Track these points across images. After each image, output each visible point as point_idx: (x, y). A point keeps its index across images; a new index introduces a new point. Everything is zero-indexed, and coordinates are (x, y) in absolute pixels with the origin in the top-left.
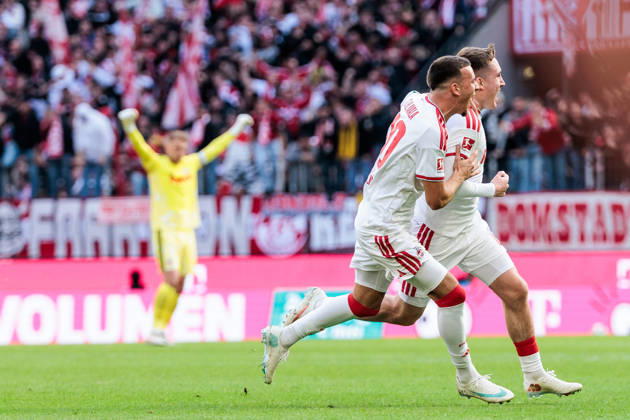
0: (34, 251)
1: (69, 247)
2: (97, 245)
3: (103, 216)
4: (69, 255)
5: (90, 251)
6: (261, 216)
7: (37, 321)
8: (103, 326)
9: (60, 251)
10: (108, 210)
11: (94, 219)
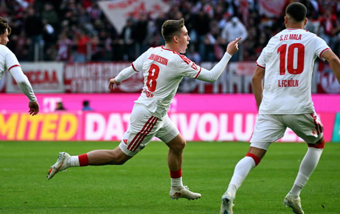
0: (201, 89)
1: (220, 87)
2: (235, 86)
3: (239, 72)
4: (220, 92)
5: (231, 90)
6: (323, 73)
7: (208, 127)
8: (244, 129)
9: (216, 89)
10: (242, 68)
11: (234, 73)
